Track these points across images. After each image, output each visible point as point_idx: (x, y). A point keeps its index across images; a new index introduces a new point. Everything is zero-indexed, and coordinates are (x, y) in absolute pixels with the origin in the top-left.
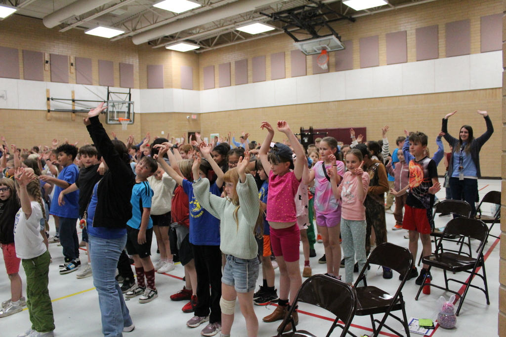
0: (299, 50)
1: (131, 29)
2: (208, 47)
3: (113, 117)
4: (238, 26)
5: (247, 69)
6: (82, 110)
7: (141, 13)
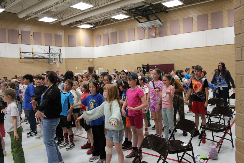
0: (141, 27)
1: (60, 18)
2: (97, 26)
3: (52, 61)
4: (112, 16)
5: (117, 37)
6: (37, 58)
7: (65, 10)
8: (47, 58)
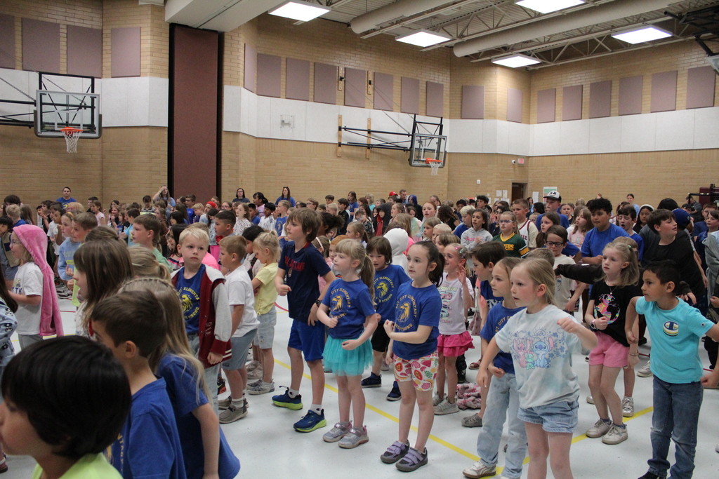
0: (710, 67)
1: (455, 36)
2: (549, 63)
3: (419, 157)
4: (617, 32)
5: (611, 96)
6: (379, 146)
7: (474, 13)
8: (404, 149)
